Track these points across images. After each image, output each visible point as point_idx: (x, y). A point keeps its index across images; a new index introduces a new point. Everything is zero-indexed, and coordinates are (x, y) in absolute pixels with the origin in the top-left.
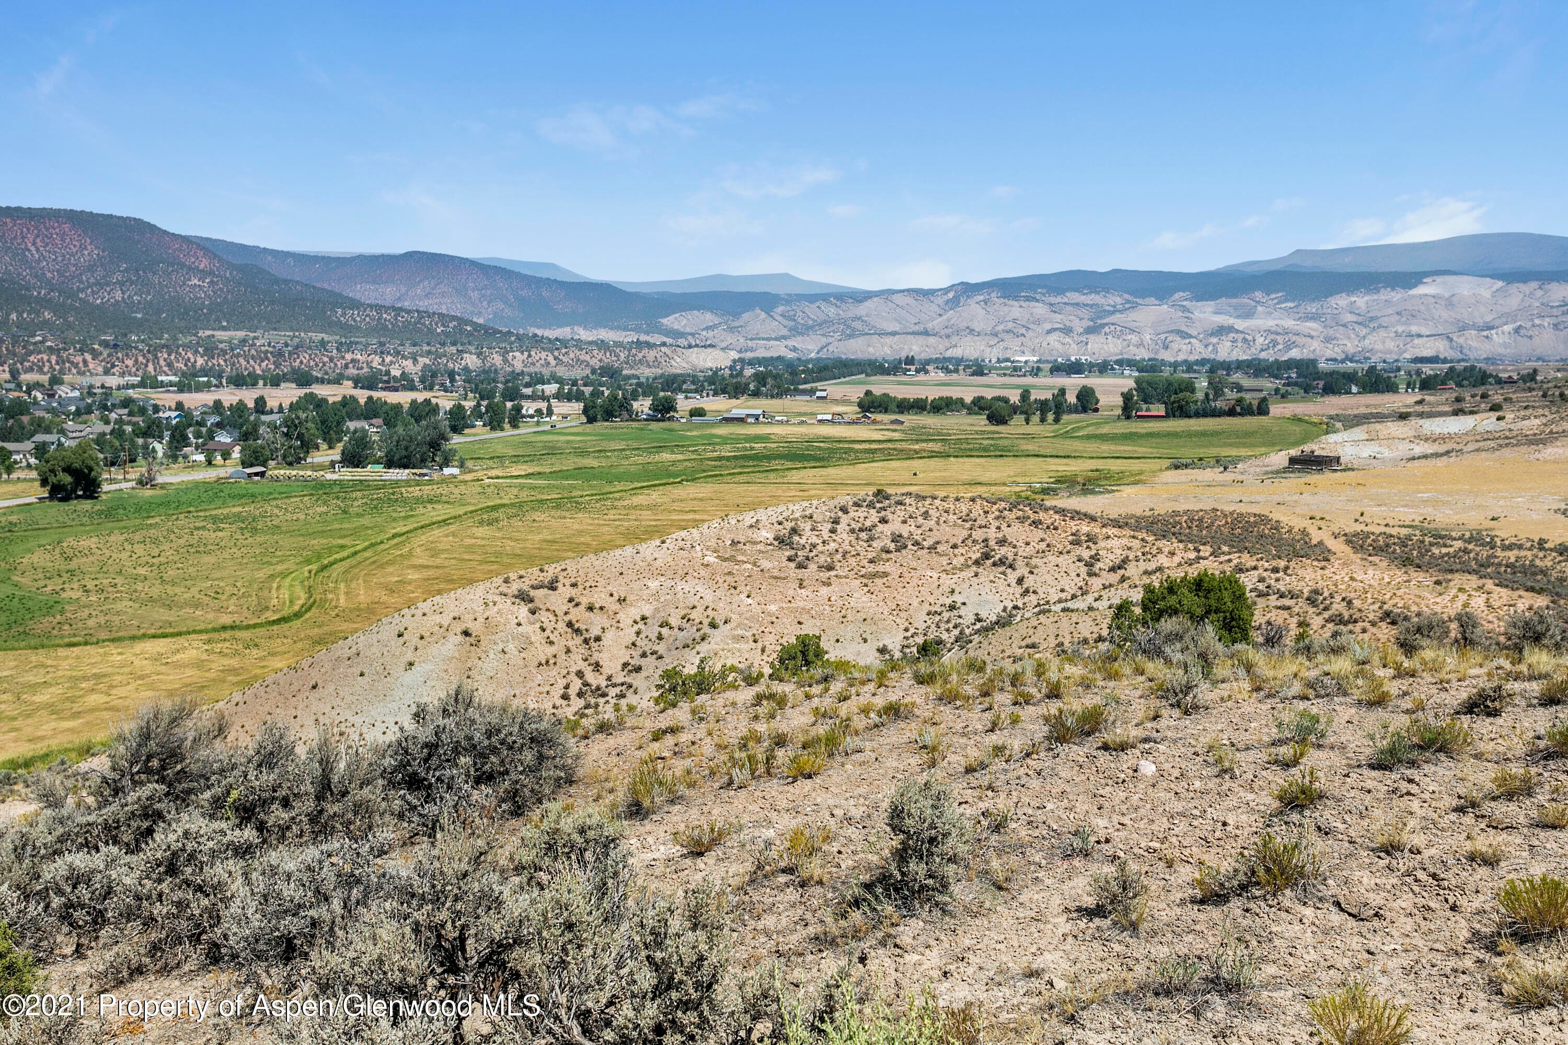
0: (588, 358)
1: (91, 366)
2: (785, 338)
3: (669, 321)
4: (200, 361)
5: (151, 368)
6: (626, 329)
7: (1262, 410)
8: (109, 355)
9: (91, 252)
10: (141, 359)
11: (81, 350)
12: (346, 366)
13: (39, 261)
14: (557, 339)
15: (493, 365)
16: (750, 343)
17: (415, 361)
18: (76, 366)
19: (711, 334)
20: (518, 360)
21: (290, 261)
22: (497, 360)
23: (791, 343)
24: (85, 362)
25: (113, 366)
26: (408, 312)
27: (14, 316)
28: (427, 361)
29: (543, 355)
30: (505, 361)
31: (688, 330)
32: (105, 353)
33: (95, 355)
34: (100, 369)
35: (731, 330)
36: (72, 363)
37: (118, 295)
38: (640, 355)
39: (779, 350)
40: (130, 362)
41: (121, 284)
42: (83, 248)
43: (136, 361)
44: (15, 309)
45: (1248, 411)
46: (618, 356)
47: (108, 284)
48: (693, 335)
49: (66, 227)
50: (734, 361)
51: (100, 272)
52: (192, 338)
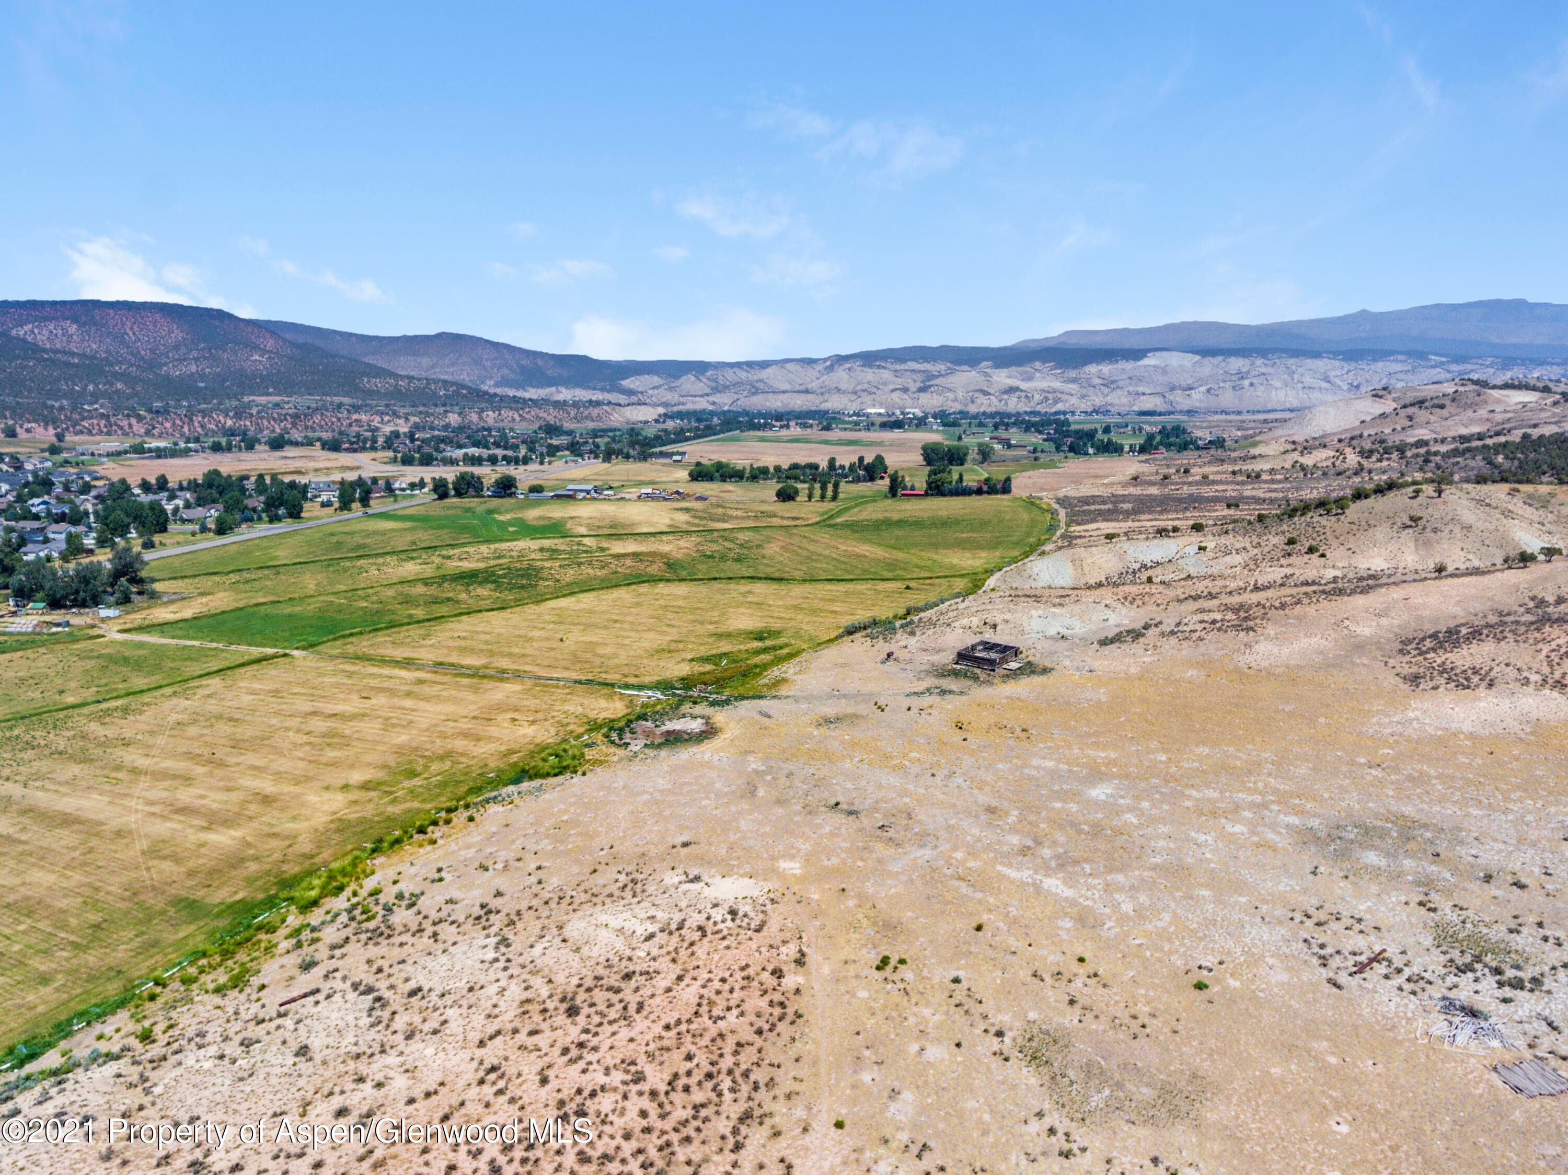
0: (545, 415)
1: (135, 428)
2: (707, 395)
3: (627, 383)
4: (229, 423)
5: (186, 429)
6: (595, 389)
7: (1006, 488)
8: (152, 419)
9: (177, 335)
10: (178, 422)
11: (128, 416)
12: (350, 425)
13: (135, 342)
14: (530, 400)
15: (471, 421)
16: (682, 399)
17: (407, 419)
18: (121, 428)
19: (656, 392)
20: (490, 417)
21: (354, 339)
22: (474, 417)
23: (711, 399)
24: (130, 426)
25: (154, 428)
26: (419, 380)
27: (91, 387)
28: (417, 419)
29: (511, 413)
30: (481, 418)
31: (640, 389)
32: (149, 417)
33: (140, 419)
34: (142, 431)
35: (671, 389)
36: (118, 426)
37: (193, 368)
38: (586, 413)
39: (702, 404)
40: (168, 425)
41: (196, 359)
42: (171, 332)
43: (174, 424)
44: (93, 381)
45: (992, 490)
46: (568, 413)
47: (185, 360)
48: (642, 393)
49: (158, 316)
50: (660, 416)
51: (183, 350)
52: (235, 403)
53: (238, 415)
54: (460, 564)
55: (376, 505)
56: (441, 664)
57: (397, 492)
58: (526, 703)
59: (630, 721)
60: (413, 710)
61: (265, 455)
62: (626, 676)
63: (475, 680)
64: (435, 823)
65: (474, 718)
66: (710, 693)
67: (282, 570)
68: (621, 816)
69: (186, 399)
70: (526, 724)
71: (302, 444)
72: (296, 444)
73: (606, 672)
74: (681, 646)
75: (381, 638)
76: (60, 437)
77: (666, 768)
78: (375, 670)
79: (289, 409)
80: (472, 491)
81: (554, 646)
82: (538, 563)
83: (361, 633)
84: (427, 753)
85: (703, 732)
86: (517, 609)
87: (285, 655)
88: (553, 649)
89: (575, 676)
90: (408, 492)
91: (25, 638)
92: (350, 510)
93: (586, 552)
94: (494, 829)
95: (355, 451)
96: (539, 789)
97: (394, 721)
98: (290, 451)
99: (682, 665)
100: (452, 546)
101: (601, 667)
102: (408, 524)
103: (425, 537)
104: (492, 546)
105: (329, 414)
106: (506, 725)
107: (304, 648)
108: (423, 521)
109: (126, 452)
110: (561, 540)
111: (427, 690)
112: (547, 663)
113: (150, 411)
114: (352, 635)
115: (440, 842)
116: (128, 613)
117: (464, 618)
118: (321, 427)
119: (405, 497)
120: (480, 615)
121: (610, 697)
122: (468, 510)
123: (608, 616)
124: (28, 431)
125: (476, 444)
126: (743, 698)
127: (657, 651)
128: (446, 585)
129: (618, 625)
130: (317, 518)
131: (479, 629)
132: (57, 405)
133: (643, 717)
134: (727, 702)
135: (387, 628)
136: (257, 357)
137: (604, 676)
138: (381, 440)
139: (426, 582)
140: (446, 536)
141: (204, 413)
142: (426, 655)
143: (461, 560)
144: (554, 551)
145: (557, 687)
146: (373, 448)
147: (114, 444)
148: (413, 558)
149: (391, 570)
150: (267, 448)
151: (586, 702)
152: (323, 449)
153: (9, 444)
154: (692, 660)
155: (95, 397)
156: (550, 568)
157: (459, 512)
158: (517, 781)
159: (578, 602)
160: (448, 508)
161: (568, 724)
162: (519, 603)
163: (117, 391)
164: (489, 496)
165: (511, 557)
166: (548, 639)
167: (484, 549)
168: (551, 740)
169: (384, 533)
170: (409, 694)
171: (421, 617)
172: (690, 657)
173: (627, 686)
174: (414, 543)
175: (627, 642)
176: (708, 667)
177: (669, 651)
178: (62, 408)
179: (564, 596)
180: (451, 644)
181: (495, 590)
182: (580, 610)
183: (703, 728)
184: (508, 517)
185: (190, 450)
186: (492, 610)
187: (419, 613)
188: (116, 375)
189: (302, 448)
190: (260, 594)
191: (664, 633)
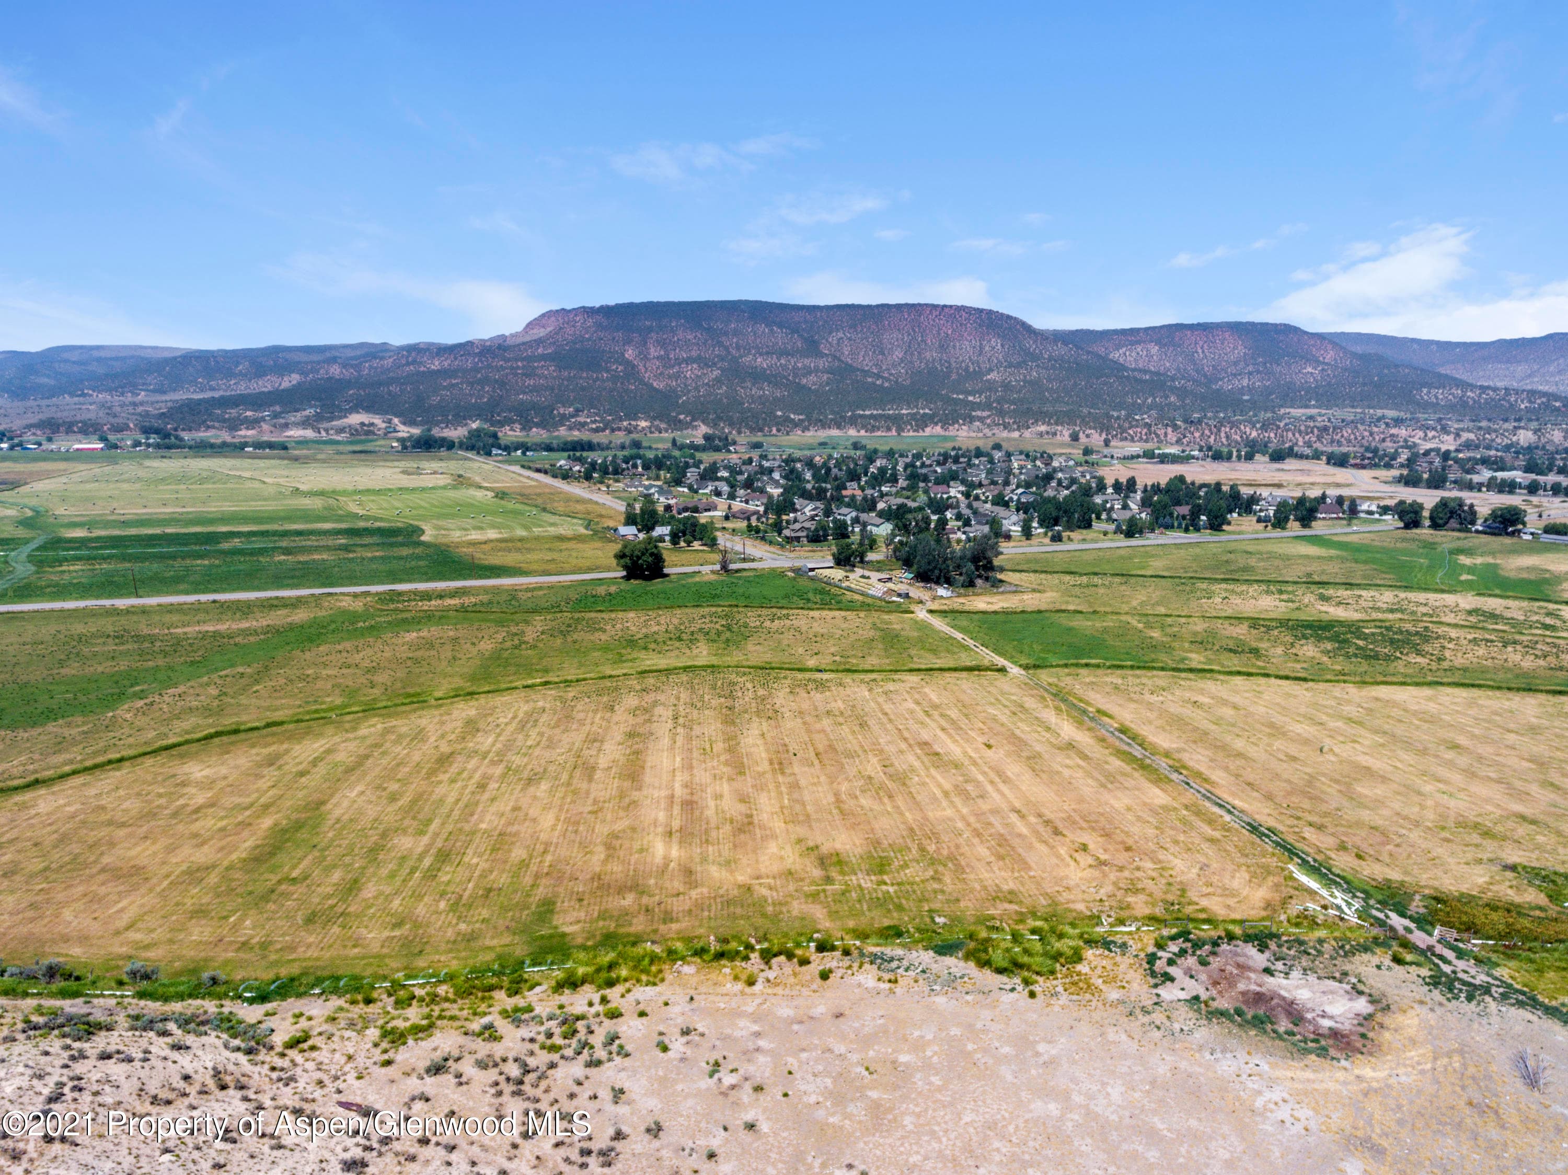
4: (1254, 434)
5: (1212, 440)
9: (1240, 351)
12: (1384, 440)
13: (1202, 360)
15: (1550, 441)
17: (1458, 435)
18: (1158, 436)
21: (1434, 347)
26: (1495, 389)
27: (1149, 400)
28: (1472, 436)
33: (1175, 428)
37: (1245, 382)
40: (1197, 435)
41: (1250, 373)
42: (1235, 348)
44: (1153, 395)
47: (1240, 374)
51: (1242, 364)
52: (1269, 415)
53: (1265, 427)
54: (1331, 610)
55: (1319, 527)
56: (1123, 730)
57: (1362, 515)
58: (1135, 829)
59: (1231, 937)
60: (1006, 781)
61: (1260, 467)
62: (1342, 847)
63: (1127, 768)
64: (790, 956)
65: (1047, 822)
66: (1461, 954)
67: (1133, 580)
68: (967, 1118)
69: (1225, 411)
70: (1090, 861)
71: (1307, 457)
72: (1301, 457)
73: (1320, 828)
74: (1522, 830)
75: (1114, 678)
76: (1107, 443)
77: (1162, 1070)
78: (1050, 716)
79: (1321, 422)
80: (1453, 523)
81: (1302, 756)
82: (1441, 630)
83: (1098, 666)
84: (932, 848)
85: (1335, 1034)
86: (1322, 686)
87: (1002, 670)
88: (1294, 759)
89: (1264, 815)
90: (1377, 516)
91: (869, 601)
92: (1284, 528)
93: (1546, 627)
94: (820, 1010)
95: (1363, 467)
96: (952, 981)
97: (969, 787)
98: (1291, 464)
99: (1479, 870)
100: (1349, 585)
101: (1326, 814)
102: (1333, 552)
103: (1333, 570)
104: (1402, 595)
105: (1361, 427)
106: (1063, 851)
107: (1026, 667)
108: (1355, 551)
109: (1138, 456)
110: (1525, 604)
111: (1060, 762)
112: (1252, 777)
113: (1185, 421)
114: (1087, 665)
115: (758, 987)
116: (959, 596)
117: (1238, 680)
118: (1349, 441)
119: (1366, 521)
120: (1262, 681)
121: (1260, 874)
122: (1430, 546)
123: (1451, 735)
124: (1088, 436)
125: (1528, 469)
126: (1530, 1002)
127: (1463, 824)
128: (1276, 632)
129: (1450, 755)
130: (1240, 533)
131: (1237, 699)
132: (1115, 414)
133: (1261, 939)
134: (1474, 992)
135: (1132, 667)
136: (1310, 370)
137: (1308, 833)
138: (1404, 456)
139: (1255, 623)
140: (1359, 572)
141: (1233, 425)
142: (1126, 714)
143: (1339, 604)
144: (1493, 616)
145: (1211, 822)
146: (1388, 466)
147: (1135, 448)
148: (1281, 592)
149: (1239, 601)
150: (1267, 458)
151: (1215, 865)
152: (1328, 463)
153: (1069, 446)
154: (1513, 868)
155: (1150, 408)
156: (1451, 640)
157: (1413, 546)
158: (944, 949)
159: (1430, 699)
160: (1404, 540)
161: (1137, 891)
162: (1341, 677)
163: (1170, 404)
164: (1477, 532)
165: (1413, 613)
166: (1306, 742)
167: (1388, 597)
168: (1081, 907)
169: (1287, 558)
170: (1033, 761)
171: (1194, 665)
172: (1514, 857)
173: (1315, 870)
174: (1309, 575)
175: (1428, 788)
176: (1532, 896)
177: (1487, 834)
178: (1118, 418)
179: (1417, 684)
180: (1175, 709)
181: (1326, 652)
182: (1415, 713)
183: (1346, 1026)
184: (1479, 560)
185: (1193, 457)
186: (1287, 678)
187: (1196, 659)
188: (1173, 389)
189: (1305, 462)
190: (1077, 601)
191: (1522, 796)
